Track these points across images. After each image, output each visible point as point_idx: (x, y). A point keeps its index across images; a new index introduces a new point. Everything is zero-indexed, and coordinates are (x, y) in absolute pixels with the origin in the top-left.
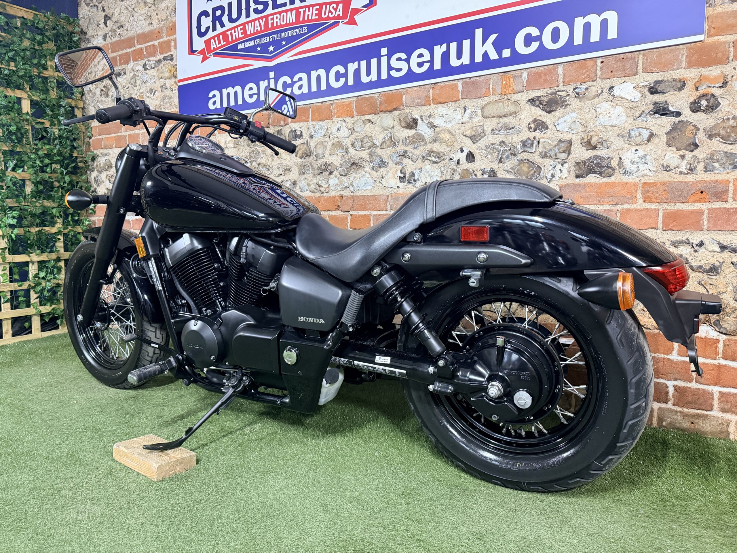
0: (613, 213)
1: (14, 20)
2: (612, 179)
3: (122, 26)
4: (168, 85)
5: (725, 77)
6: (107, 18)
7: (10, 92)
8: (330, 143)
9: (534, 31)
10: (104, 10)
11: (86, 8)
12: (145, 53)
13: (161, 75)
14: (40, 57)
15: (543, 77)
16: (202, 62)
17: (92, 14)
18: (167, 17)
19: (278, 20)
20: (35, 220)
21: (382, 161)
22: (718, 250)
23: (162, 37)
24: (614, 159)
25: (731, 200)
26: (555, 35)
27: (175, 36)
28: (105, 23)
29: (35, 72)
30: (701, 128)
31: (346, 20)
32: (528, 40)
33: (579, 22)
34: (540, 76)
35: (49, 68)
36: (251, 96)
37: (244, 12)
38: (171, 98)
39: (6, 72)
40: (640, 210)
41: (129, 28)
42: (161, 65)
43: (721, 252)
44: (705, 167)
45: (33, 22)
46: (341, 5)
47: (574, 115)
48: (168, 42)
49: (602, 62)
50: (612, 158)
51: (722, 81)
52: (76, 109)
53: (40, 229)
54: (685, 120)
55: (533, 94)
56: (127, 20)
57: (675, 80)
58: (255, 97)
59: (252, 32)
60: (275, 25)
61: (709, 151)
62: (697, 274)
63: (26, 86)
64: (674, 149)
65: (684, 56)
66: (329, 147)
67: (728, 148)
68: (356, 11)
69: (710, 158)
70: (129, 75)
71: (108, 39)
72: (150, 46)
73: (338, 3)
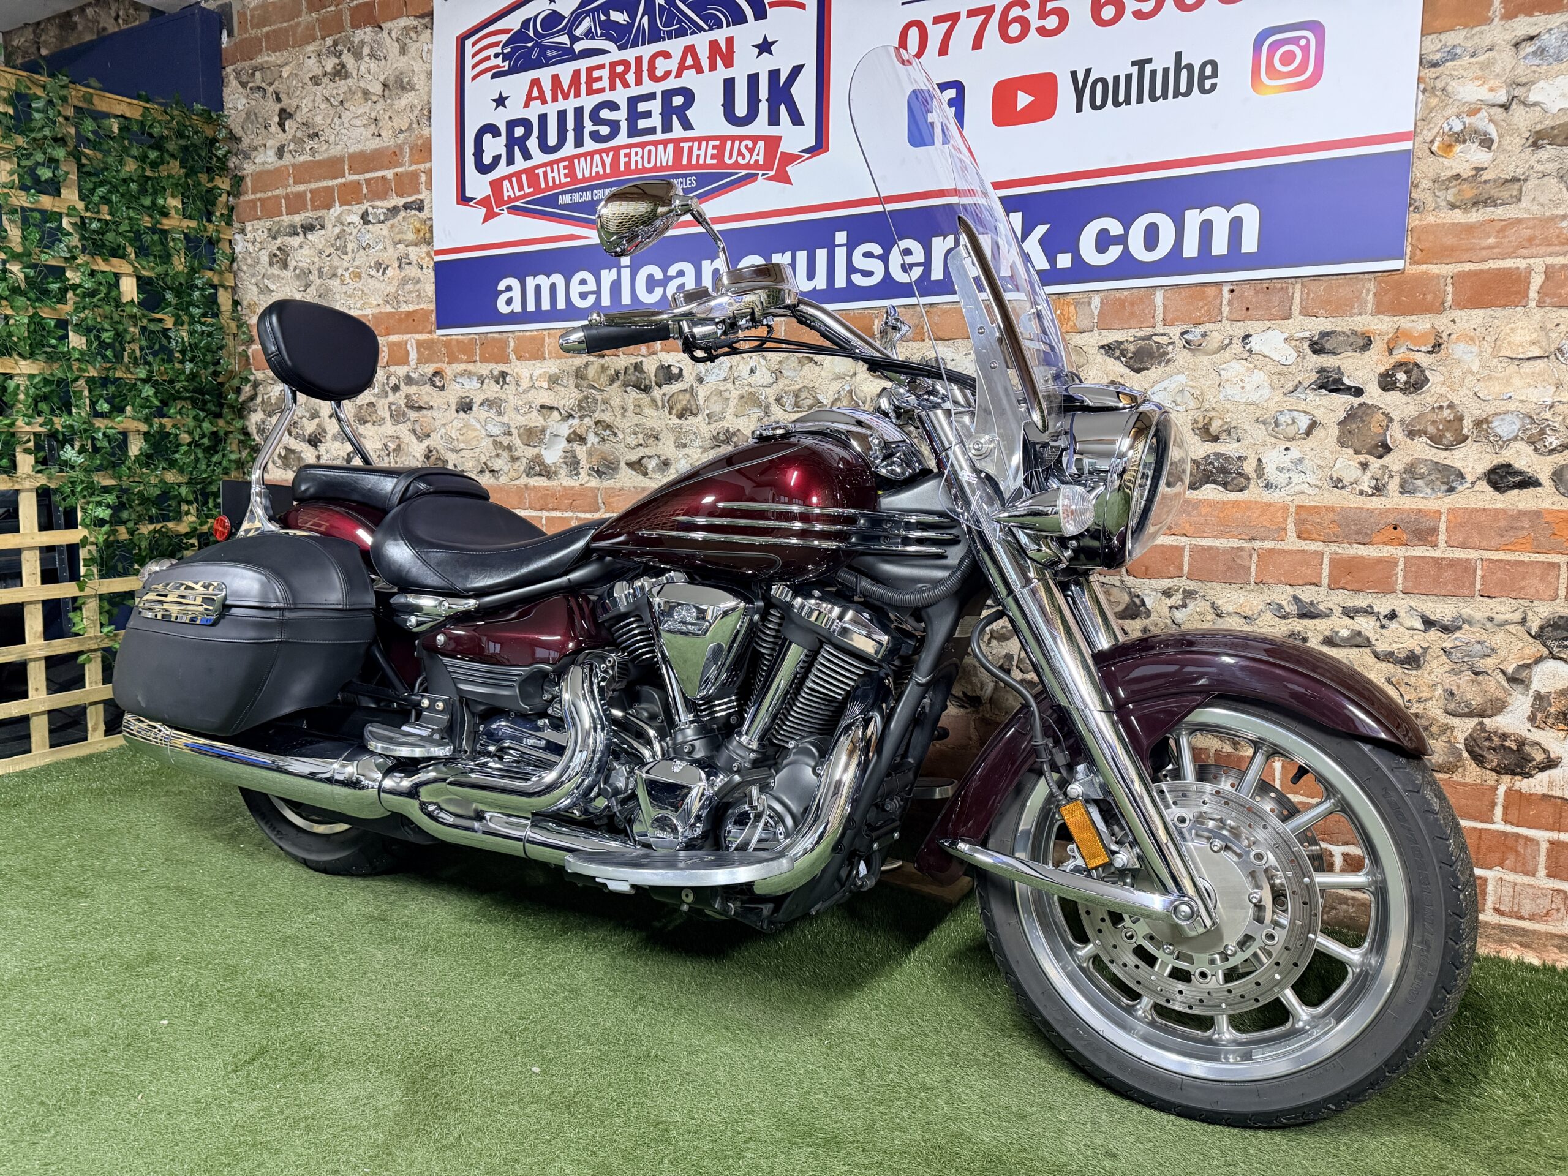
0: (1245, 554)
1: (107, 122)
2: (1245, 495)
3: (317, 135)
4: (413, 258)
5: (1438, 335)
6: (284, 115)
7: (101, 265)
8: (736, 394)
9: (1115, 227)
10: (278, 99)
11: (241, 90)
12: (365, 191)
13: (398, 237)
14: (155, 193)
15: (1128, 309)
16: (485, 221)
17: (253, 103)
18: (411, 124)
19: (638, 158)
20: (148, 510)
22: (1421, 627)
23: (402, 165)
24: (1249, 460)
25: (1442, 544)
26: (1151, 237)
27: (428, 165)
28: (281, 125)
29: (147, 222)
30: (1396, 419)
31: (771, 173)
32: (1104, 241)
33: (1193, 219)
34: (1123, 305)
35: (173, 212)
36: (583, 296)
37: (571, 136)
38: (418, 281)
39: (95, 225)
40: (1291, 552)
41: (332, 139)
42: (400, 217)
43: (1425, 631)
44: (1402, 486)
45: (142, 124)
46: (761, 144)
47: (1181, 378)
48: (415, 175)
49: (1232, 291)
50: (1246, 458)
51: (1433, 341)
52: (221, 291)
53: (158, 526)
54: (1369, 402)
55: (1110, 337)
56: (329, 121)
57: (1354, 333)
58: (592, 298)
59: (587, 175)
60: (633, 167)
61: (1408, 460)
62: (1384, 664)
63: (130, 250)
64: (1351, 451)
65: (1371, 295)
66: (733, 402)
67: (1440, 456)
68: (790, 158)
69: (1411, 472)
70: (332, 231)
71: (287, 155)
72: (376, 178)
73: (755, 139)
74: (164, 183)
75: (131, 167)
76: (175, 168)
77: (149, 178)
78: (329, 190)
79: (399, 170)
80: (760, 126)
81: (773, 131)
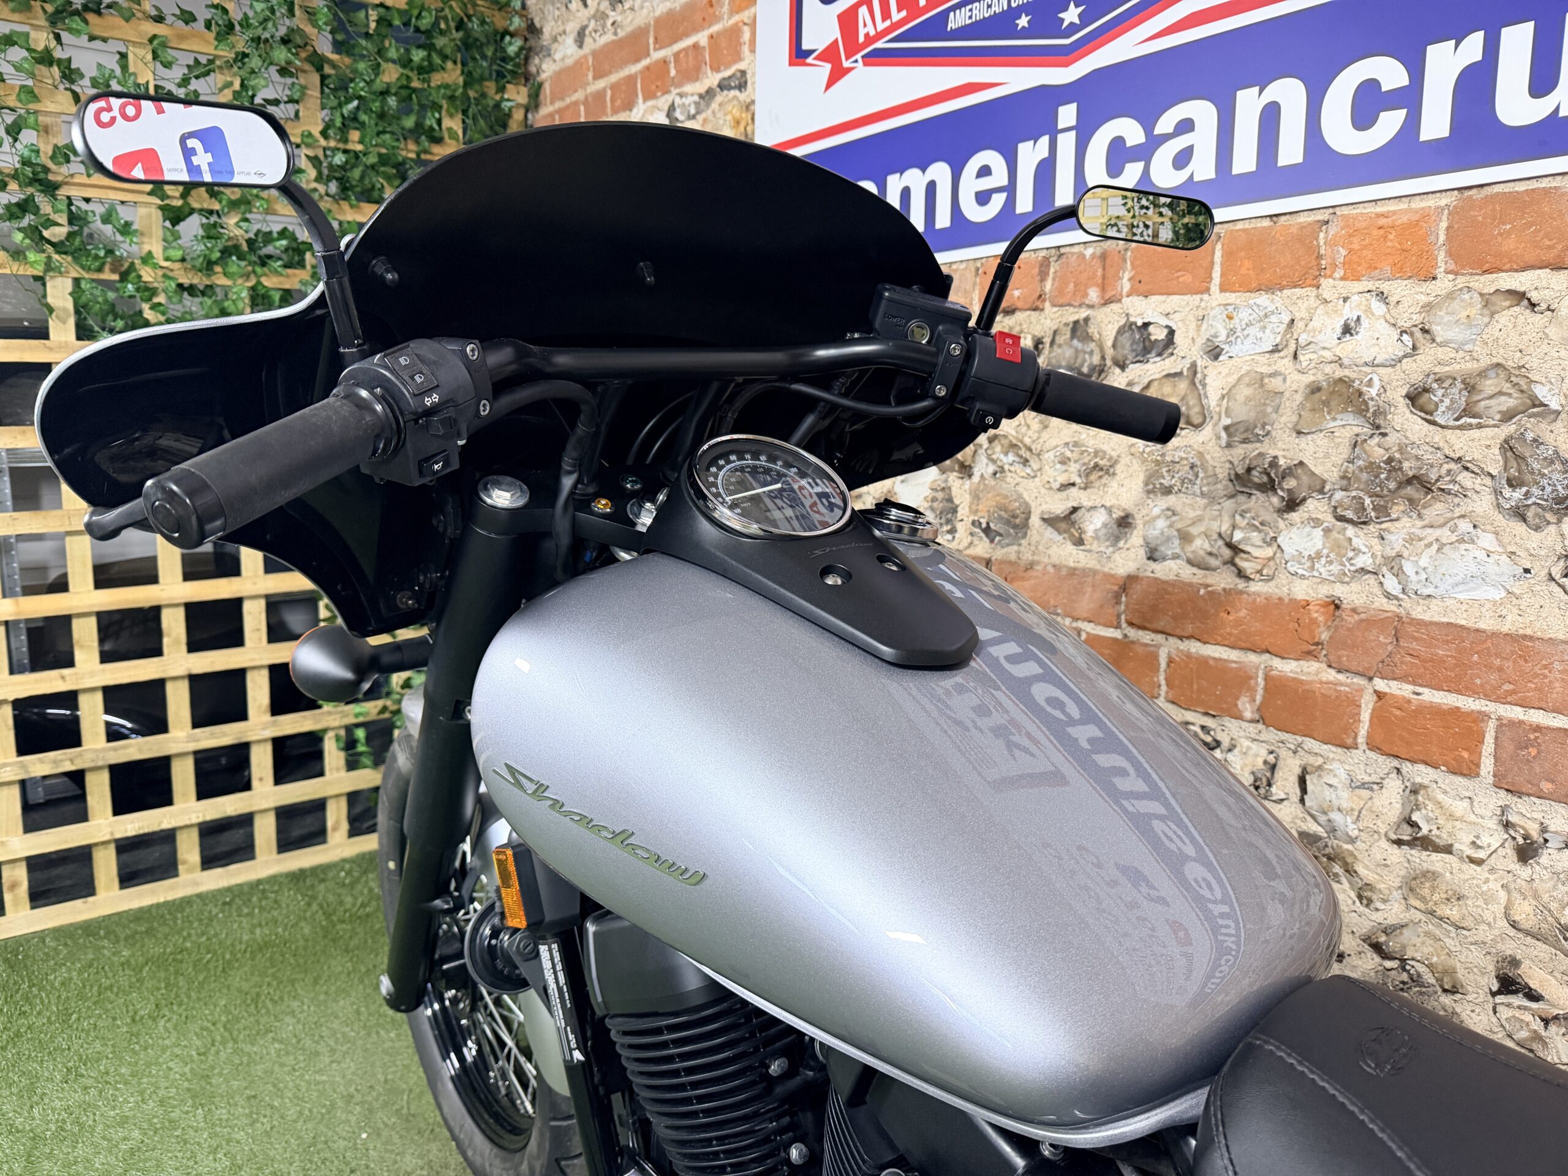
3: (621, 1)
8: (1300, 384)
14: (422, 110)
27: (753, 10)
36: (983, 198)
41: (637, 4)
48: (734, 33)
58: (998, 201)
66: (1293, 400)
71: (588, 41)
72: (685, 50)
74: (434, 97)
75: (391, 74)
76: (452, 75)
77: (414, 90)
78: (631, 80)
79: (715, 28)
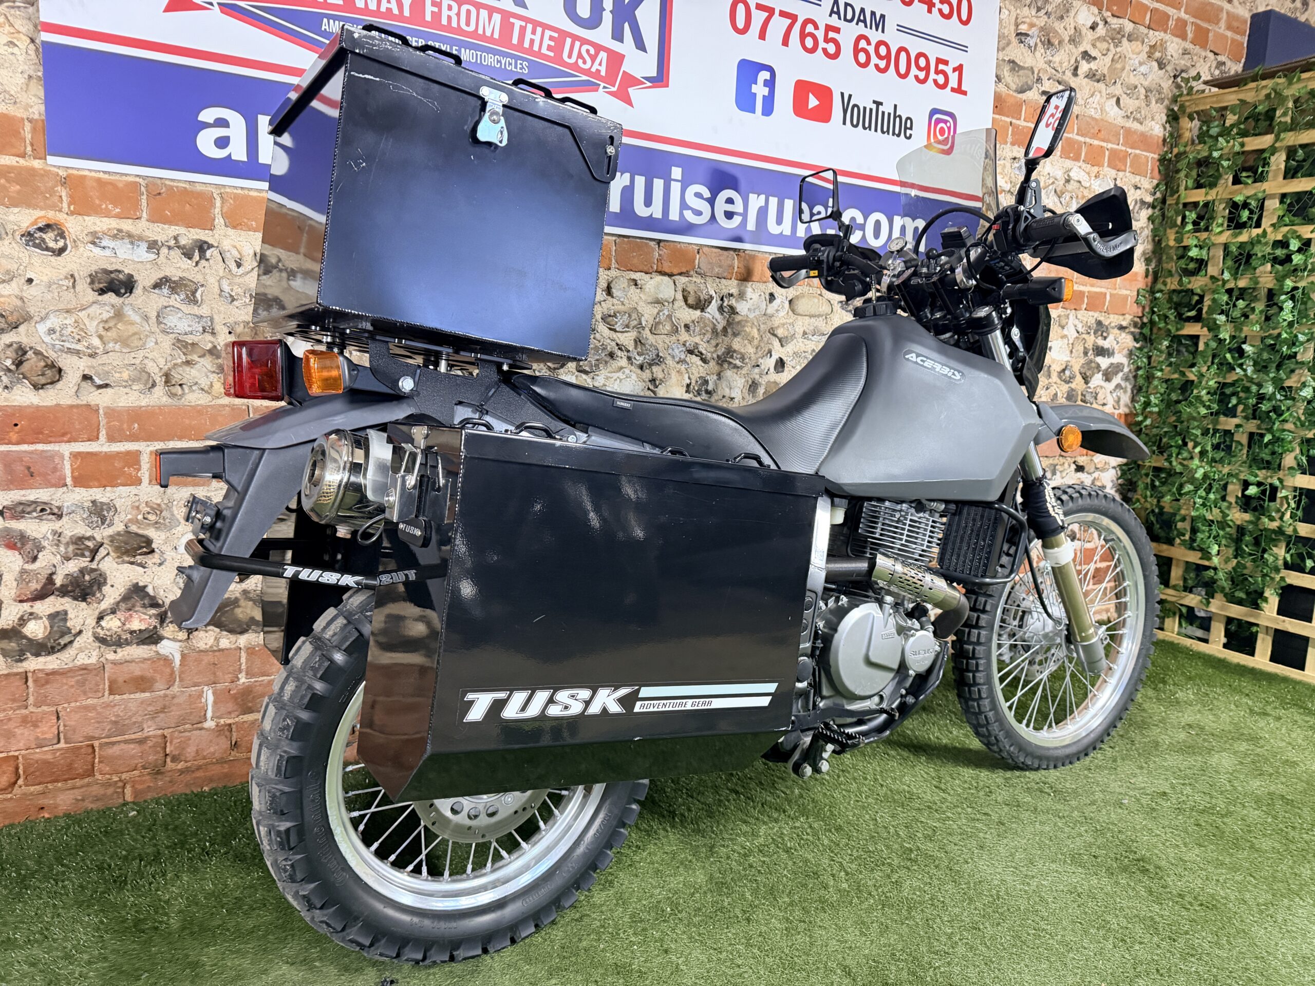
9: (859, 216)
16: (166, 10)
21: (658, 355)
26: (877, 230)
31: (614, 89)
33: (897, 222)
46: (603, 55)
60: (444, 21)
68: (633, 81)
73: (599, 48)
80: (603, 34)
81: (615, 46)
